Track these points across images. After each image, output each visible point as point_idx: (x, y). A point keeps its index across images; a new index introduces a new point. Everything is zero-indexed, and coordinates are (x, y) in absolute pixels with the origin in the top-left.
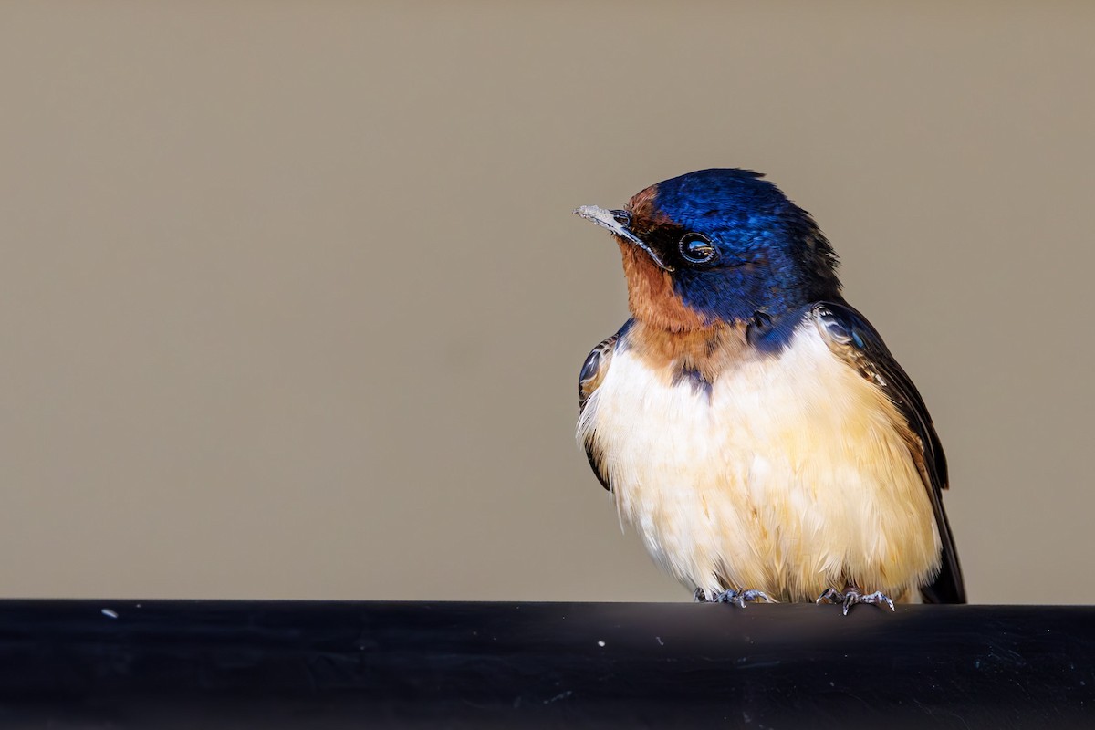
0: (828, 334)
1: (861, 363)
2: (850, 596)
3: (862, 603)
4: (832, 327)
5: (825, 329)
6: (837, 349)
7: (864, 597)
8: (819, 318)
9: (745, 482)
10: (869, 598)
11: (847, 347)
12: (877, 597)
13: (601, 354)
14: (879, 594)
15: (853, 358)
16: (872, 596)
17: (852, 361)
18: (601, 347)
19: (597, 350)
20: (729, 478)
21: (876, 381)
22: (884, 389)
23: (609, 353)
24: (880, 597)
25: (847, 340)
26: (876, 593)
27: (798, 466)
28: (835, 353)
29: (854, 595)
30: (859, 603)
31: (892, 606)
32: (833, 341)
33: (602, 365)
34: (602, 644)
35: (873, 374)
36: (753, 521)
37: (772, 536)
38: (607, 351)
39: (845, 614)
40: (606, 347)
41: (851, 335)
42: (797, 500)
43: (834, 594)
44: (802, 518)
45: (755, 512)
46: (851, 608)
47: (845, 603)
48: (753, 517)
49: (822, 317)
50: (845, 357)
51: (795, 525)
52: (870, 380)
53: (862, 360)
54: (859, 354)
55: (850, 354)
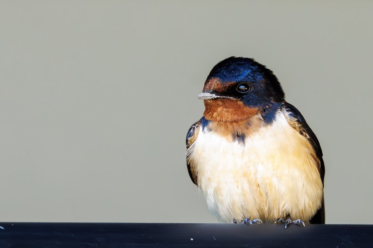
0: (289, 117)
1: (301, 129)
2: (288, 221)
3: (292, 223)
4: (290, 115)
5: (287, 115)
6: (292, 123)
7: (293, 221)
8: (285, 111)
9: (255, 173)
10: (295, 222)
11: (296, 122)
12: (298, 221)
13: (195, 128)
14: (299, 220)
15: (298, 126)
16: (296, 221)
17: (297, 128)
18: (195, 125)
19: (193, 126)
20: (248, 173)
21: (306, 136)
22: (309, 139)
23: (198, 127)
24: (299, 221)
25: (296, 119)
26: (298, 220)
27: (275, 168)
28: (291, 125)
29: (289, 221)
30: (291, 223)
31: (304, 225)
32: (291, 120)
33: (196, 132)
34: (192, 239)
35: (305, 133)
36: (257, 189)
37: (264, 195)
38: (197, 126)
39: (286, 228)
40: (197, 125)
41: (297, 118)
42: (275, 181)
43: (281, 220)
44: (276, 189)
45: (258, 186)
46: (288, 226)
47: (286, 223)
48: (257, 187)
49: (287, 110)
50: (294, 126)
51: (274, 191)
52: (304, 136)
53: (302, 128)
54: (300, 125)
55: (297, 125)
